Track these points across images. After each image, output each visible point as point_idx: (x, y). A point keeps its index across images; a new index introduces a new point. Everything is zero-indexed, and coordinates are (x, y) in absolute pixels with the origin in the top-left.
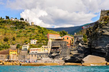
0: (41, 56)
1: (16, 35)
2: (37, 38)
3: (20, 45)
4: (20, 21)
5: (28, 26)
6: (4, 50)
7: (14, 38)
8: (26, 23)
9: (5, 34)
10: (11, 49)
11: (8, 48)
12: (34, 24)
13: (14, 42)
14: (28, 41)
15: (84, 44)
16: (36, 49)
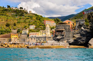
0: (40, 39)
1: (16, 21)
2: (35, 24)
3: (20, 30)
4: (20, 9)
5: (26, 14)
6: (6, 34)
7: (15, 23)
8: (25, 11)
9: (7, 21)
10: (12, 33)
11: (10, 32)
12: (32, 13)
13: (15, 27)
14: (27, 27)
15: (86, 28)
16: (35, 33)
